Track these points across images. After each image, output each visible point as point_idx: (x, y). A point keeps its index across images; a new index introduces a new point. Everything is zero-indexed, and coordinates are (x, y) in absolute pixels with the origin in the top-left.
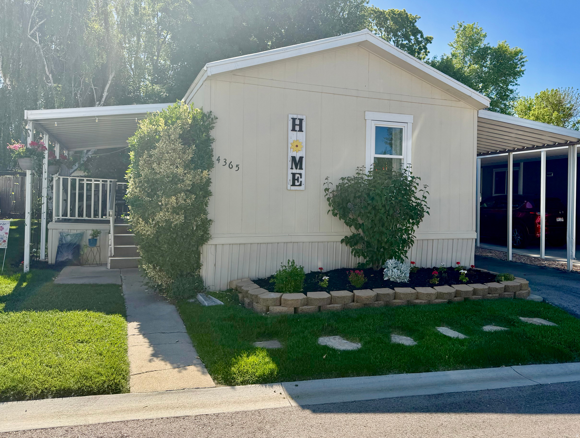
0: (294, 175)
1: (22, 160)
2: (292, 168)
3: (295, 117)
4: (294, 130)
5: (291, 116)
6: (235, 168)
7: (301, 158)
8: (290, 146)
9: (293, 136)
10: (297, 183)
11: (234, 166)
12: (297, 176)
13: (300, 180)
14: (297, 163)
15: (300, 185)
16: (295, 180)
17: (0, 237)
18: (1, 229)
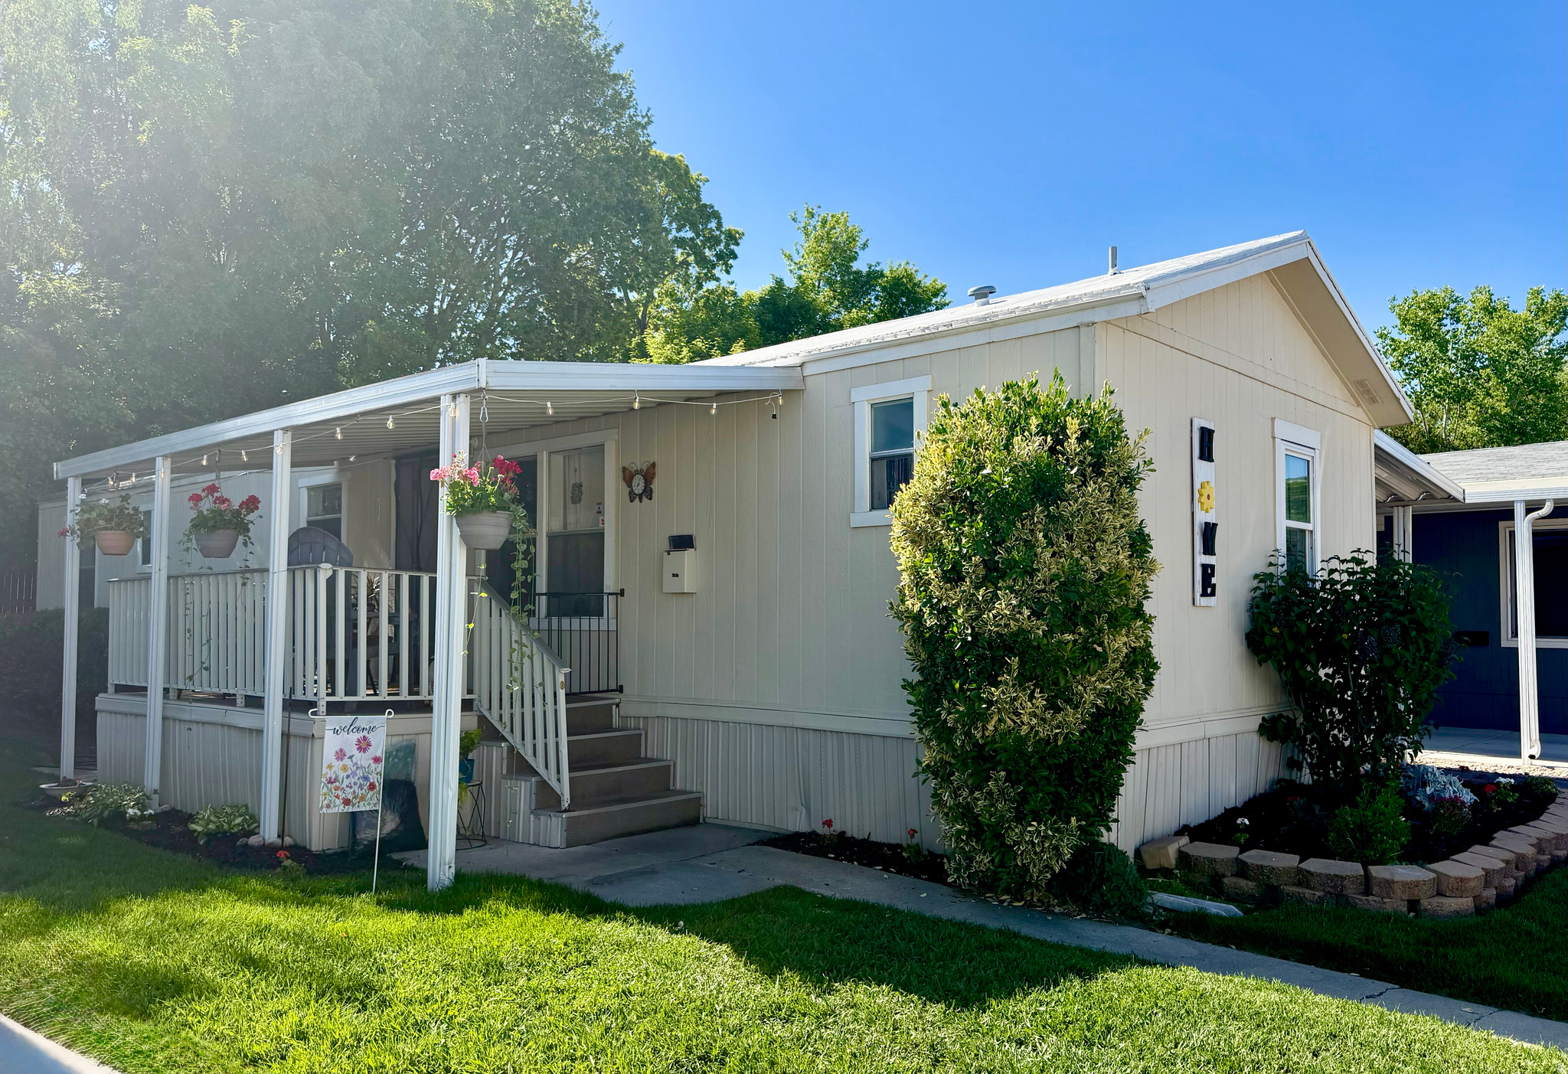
0: (1205, 567)
2: (1202, 554)
4: (1202, 456)
7: (1214, 527)
8: (1197, 495)
10: (1209, 591)
12: (1209, 570)
13: (1212, 581)
14: (1208, 538)
15: (1213, 594)
16: (1207, 580)
17: (360, 773)
18: (363, 745)
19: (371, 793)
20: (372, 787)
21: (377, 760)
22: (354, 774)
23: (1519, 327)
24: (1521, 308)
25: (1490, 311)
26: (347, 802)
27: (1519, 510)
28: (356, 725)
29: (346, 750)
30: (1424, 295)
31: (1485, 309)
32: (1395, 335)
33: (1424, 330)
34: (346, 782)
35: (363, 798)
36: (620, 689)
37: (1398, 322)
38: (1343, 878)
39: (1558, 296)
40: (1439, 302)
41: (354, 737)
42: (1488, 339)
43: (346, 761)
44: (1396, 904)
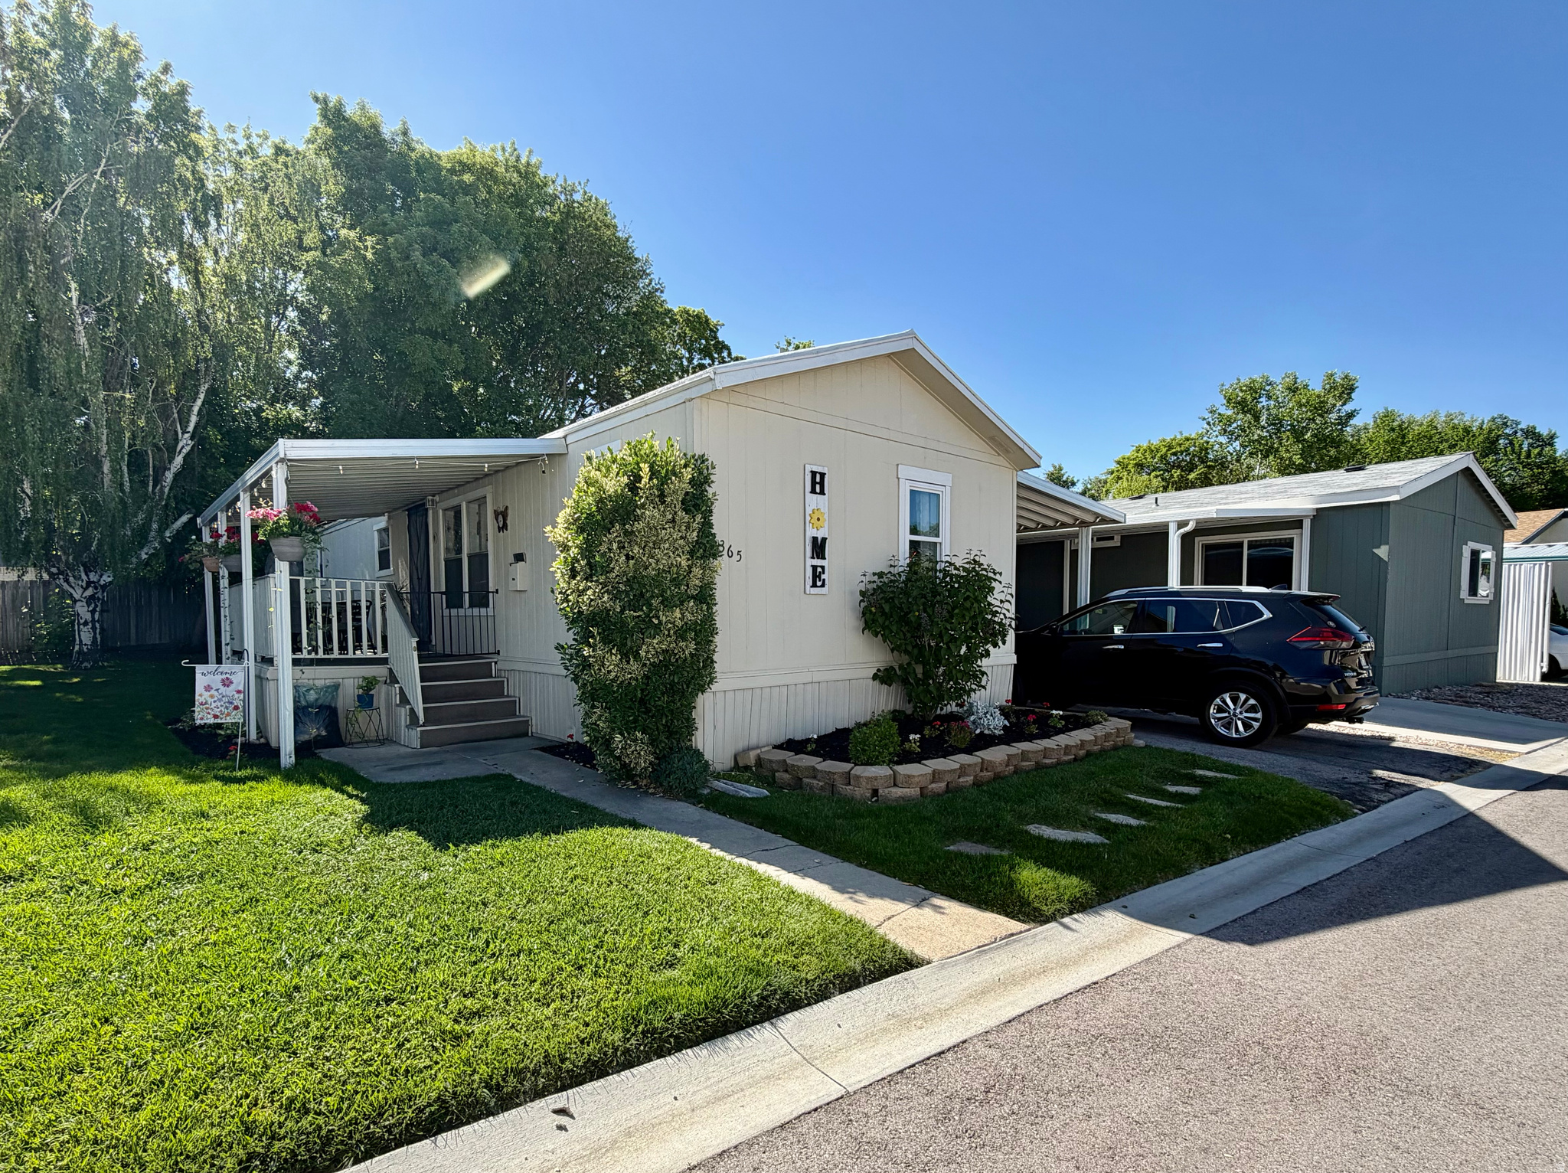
0: (814, 568)
1: (283, 540)
2: (813, 558)
3: (815, 469)
4: (813, 491)
5: (809, 468)
6: (736, 557)
7: (824, 540)
8: (808, 518)
9: (813, 500)
10: (819, 583)
11: (735, 553)
12: (819, 570)
13: (823, 577)
14: (819, 548)
15: (823, 585)
16: (817, 576)
17: (225, 699)
18: (227, 683)
19: (235, 712)
20: (236, 708)
21: (239, 692)
22: (220, 700)
23: (1314, 402)
24: (1317, 387)
25: (1293, 389)
26: (216, 717)
27: (1172, 528)
28: (220, 670)
29: (212, 685)
30: (1245, 380)
31: (1289, 389)
32: (1222, 410)
33: (1242, 406)
34: (214, 705)
35: (228, 714)
36: (498, 653)
37: (1225, 402)
38: (834, 774)
39: (1346, 377)
40: (1257, 385)
41: (219, 677)
42: (1292, 411)
43: (213, 692)
44: (861, 792)
